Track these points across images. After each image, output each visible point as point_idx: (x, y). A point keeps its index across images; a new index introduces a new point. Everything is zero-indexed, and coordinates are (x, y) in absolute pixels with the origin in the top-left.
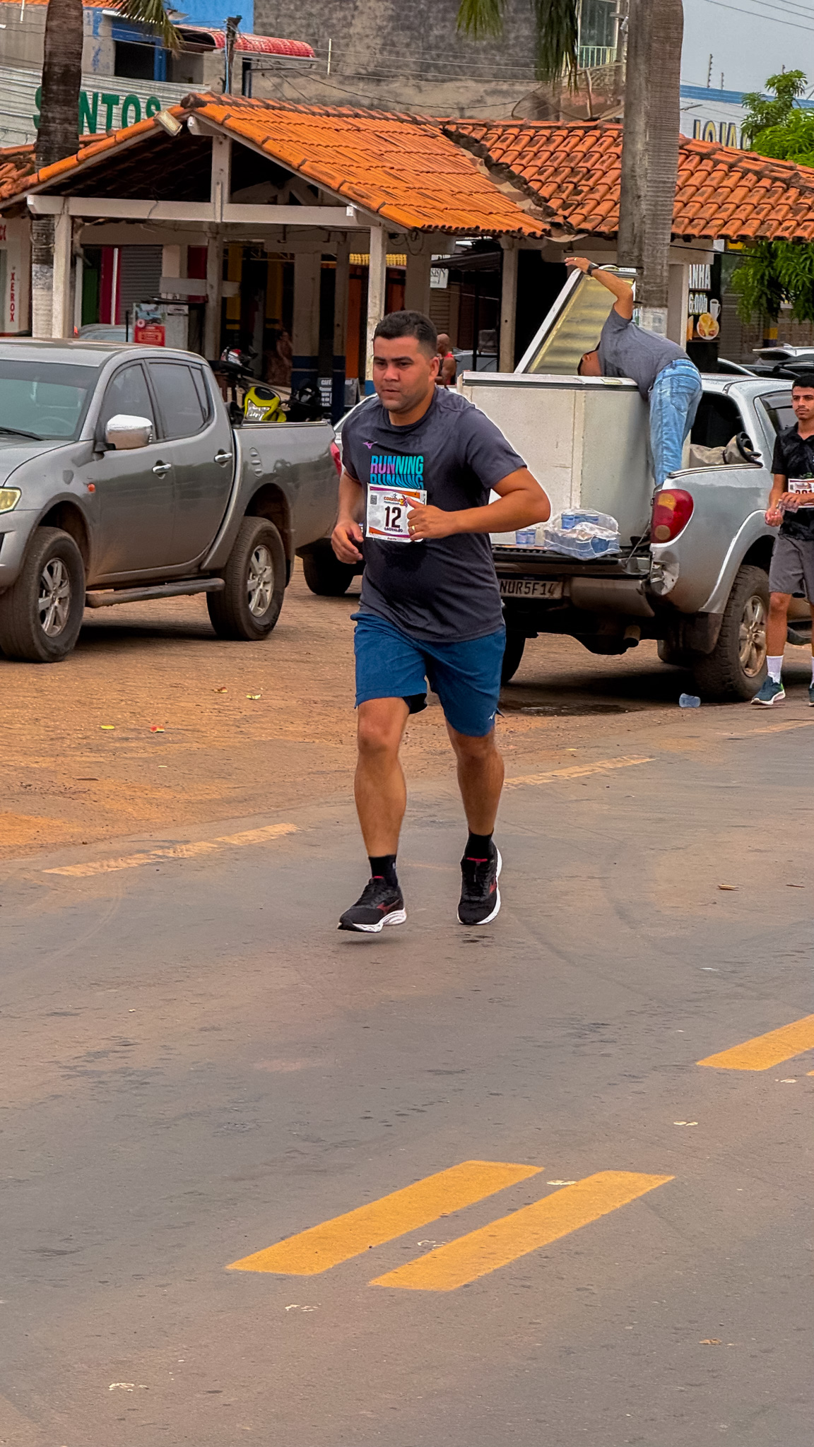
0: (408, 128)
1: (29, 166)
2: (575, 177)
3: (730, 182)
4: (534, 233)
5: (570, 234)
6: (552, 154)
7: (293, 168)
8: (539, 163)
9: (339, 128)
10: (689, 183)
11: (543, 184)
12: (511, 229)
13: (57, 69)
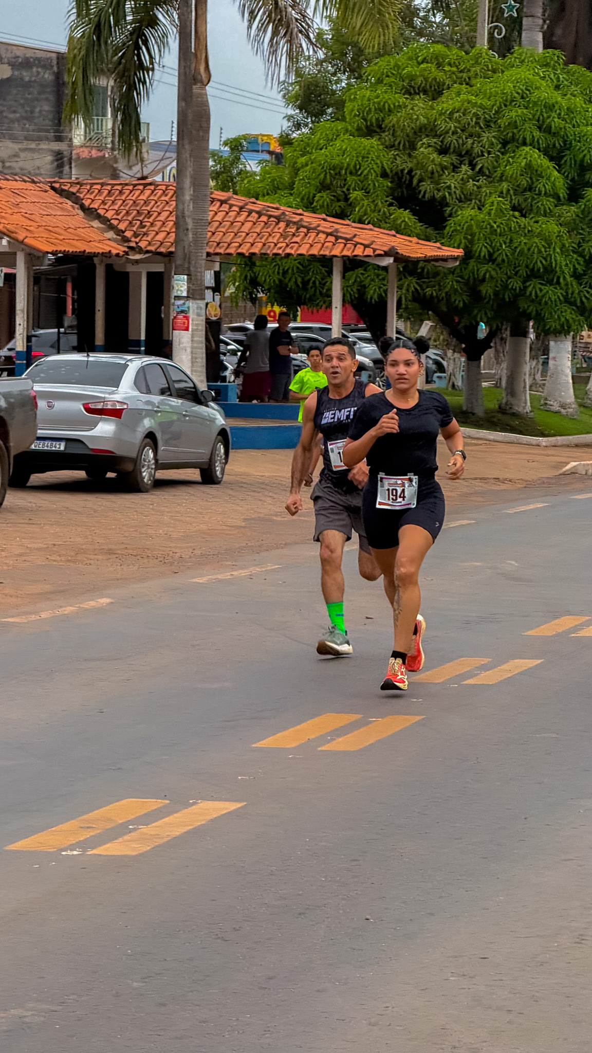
0: (29, 186)
2: (141, 216)
3: (241, 218)
4: (119, 253)
5: (140, 253)
6: (124, 201)
10: (214, 219)
11: (120, 221)
12: (105, 251)
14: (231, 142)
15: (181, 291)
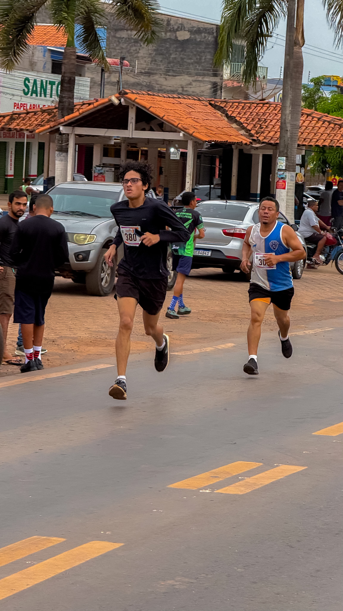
0: (197, 102)
1: (53, 114)
2: (260, 122)
3: (319, 125)
4: (247, 143)
5: (259, 144)
6: (251, 113)
7: (161, 118)
8: (246, 116)
9: (174, 102)
10: (303, 125)
11: (248, 125)
12: (239, 142)
13: (66, 78)
14: (315, 80)
15: (282, 166)
